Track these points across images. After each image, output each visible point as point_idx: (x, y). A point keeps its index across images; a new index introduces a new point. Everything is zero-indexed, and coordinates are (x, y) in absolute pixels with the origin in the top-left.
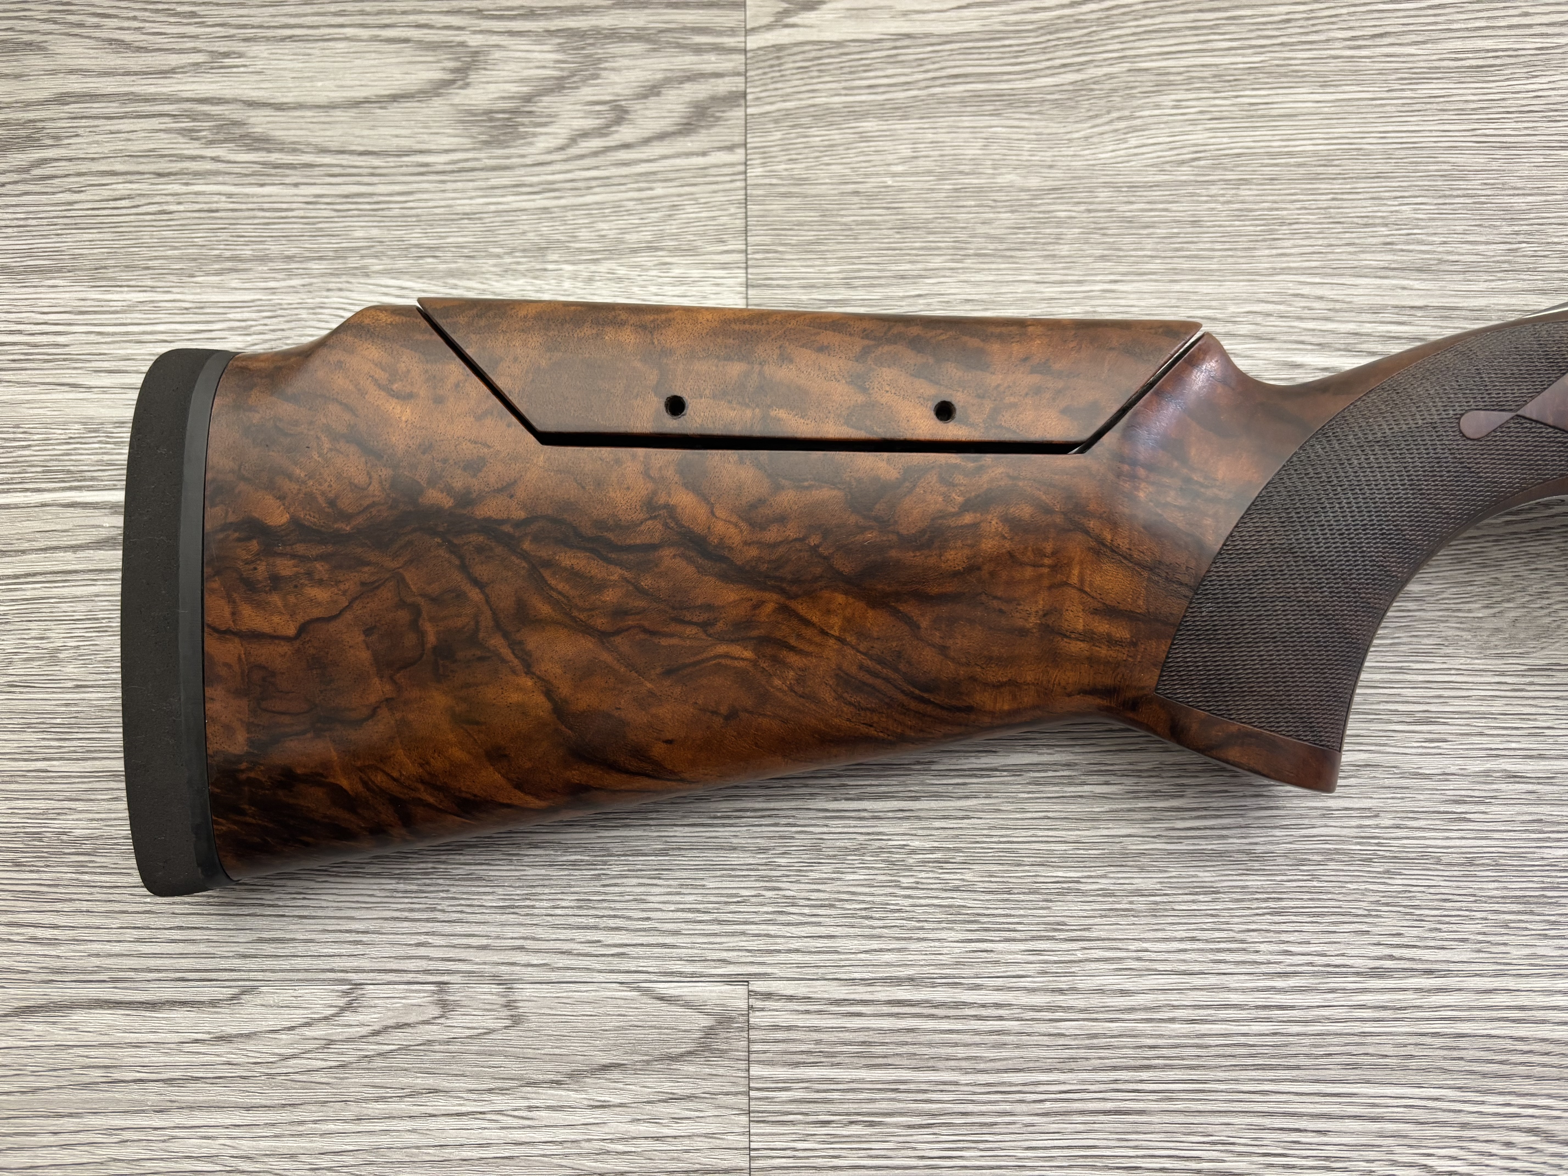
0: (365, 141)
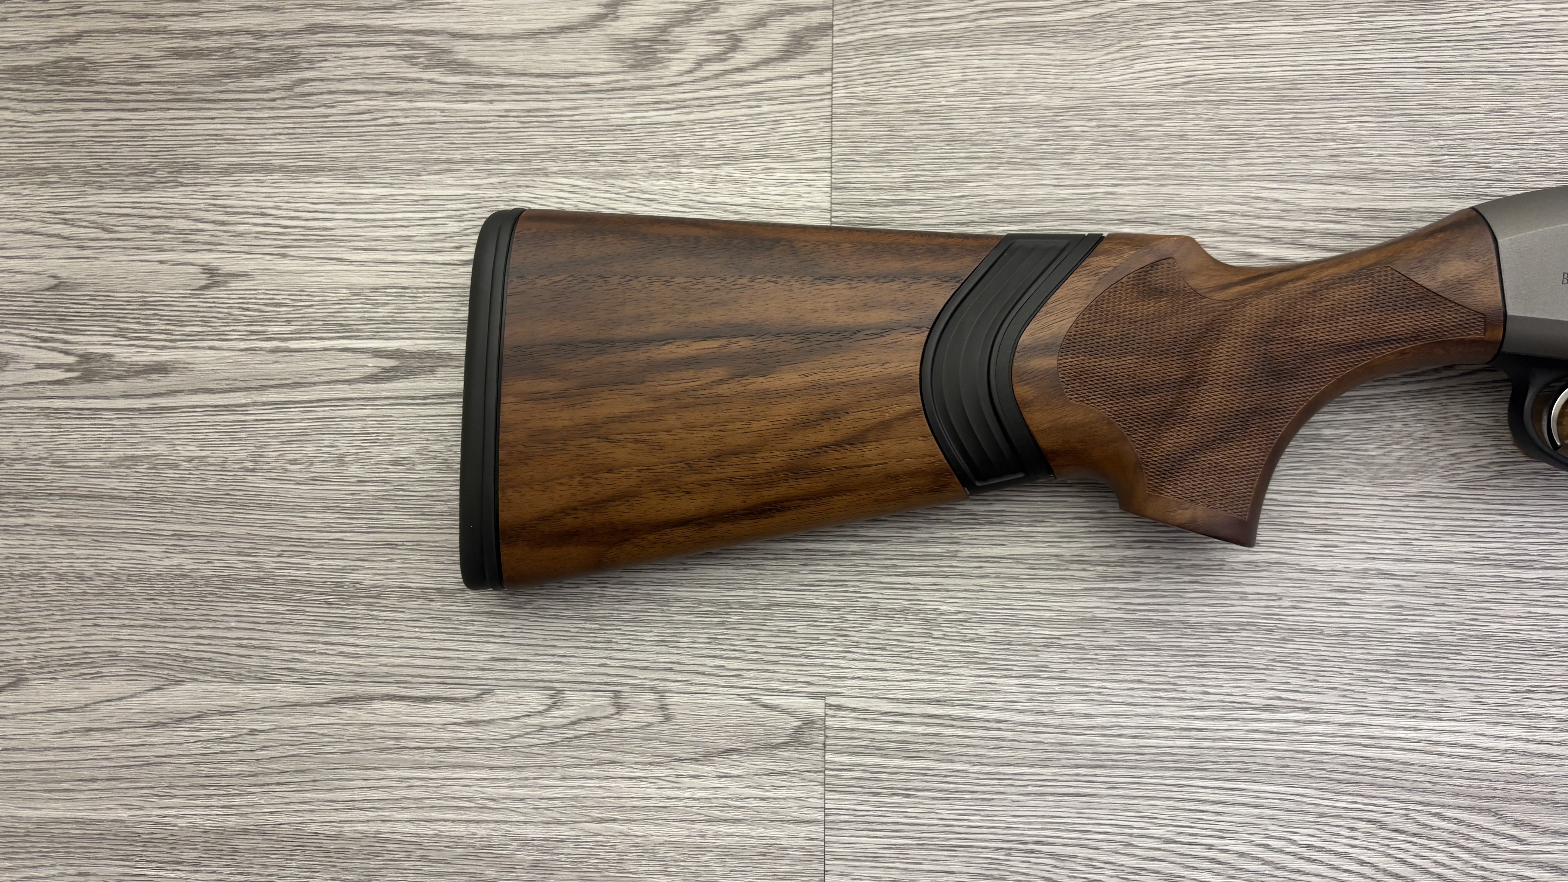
0: (540, 65)
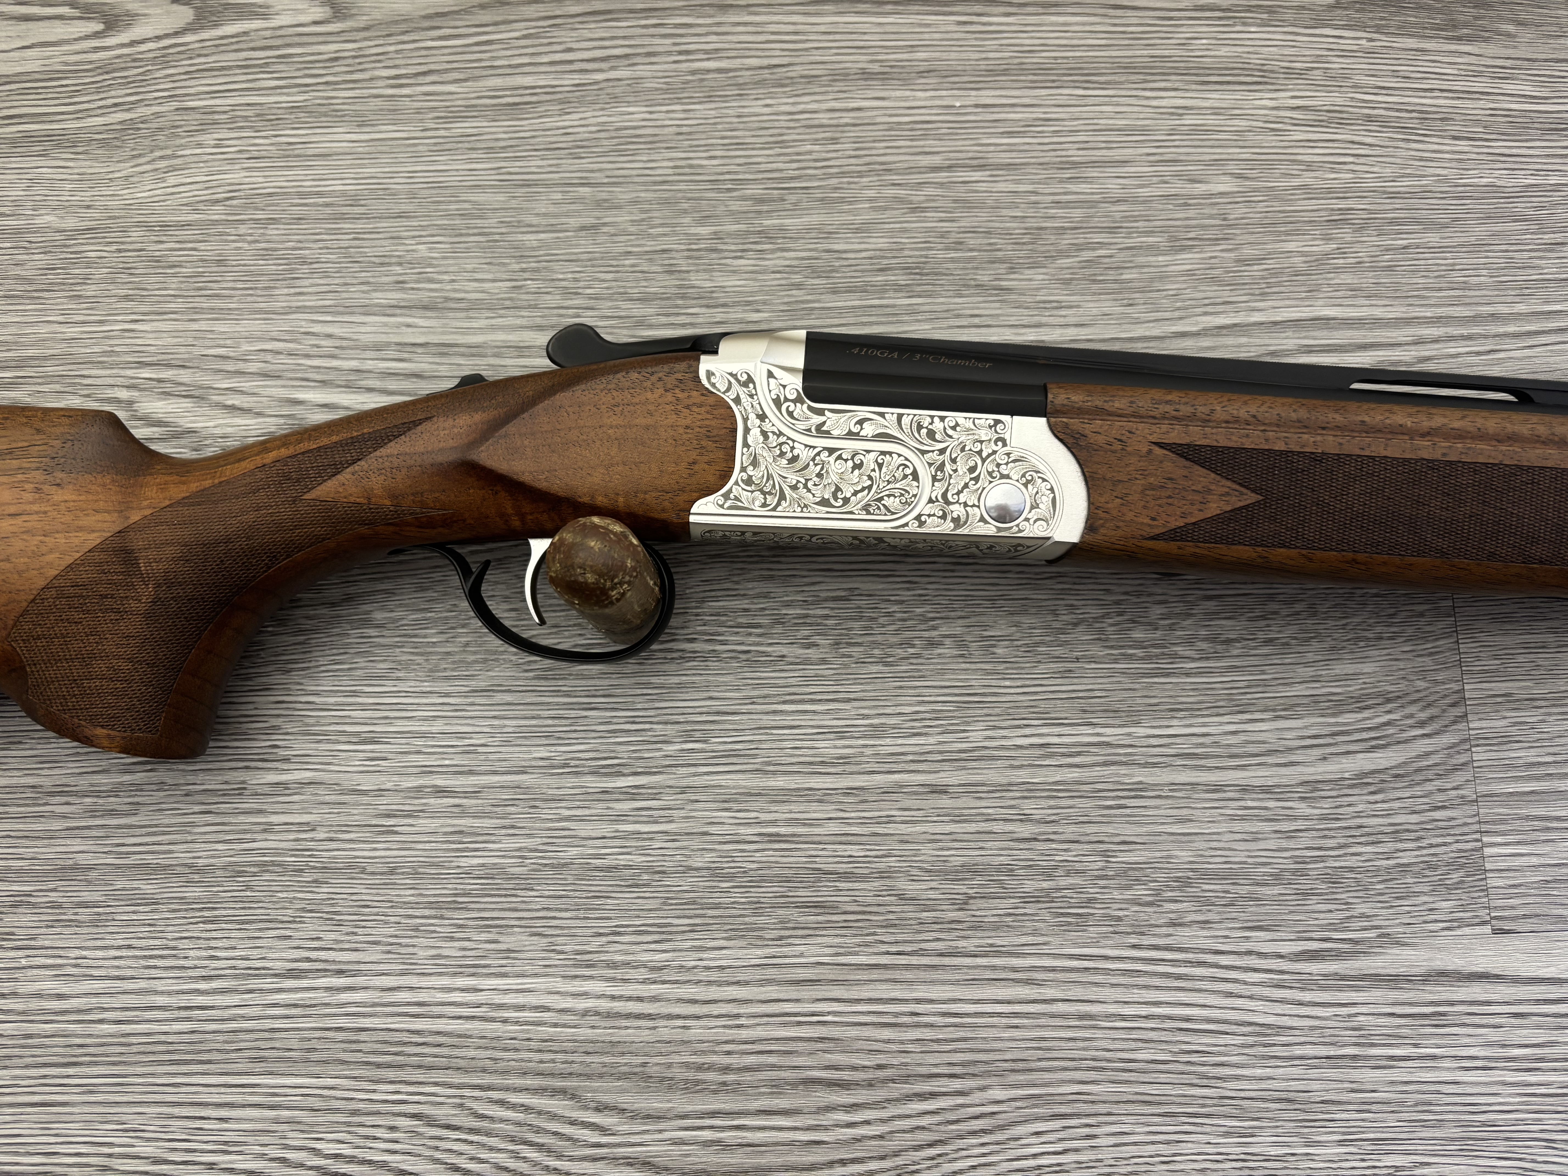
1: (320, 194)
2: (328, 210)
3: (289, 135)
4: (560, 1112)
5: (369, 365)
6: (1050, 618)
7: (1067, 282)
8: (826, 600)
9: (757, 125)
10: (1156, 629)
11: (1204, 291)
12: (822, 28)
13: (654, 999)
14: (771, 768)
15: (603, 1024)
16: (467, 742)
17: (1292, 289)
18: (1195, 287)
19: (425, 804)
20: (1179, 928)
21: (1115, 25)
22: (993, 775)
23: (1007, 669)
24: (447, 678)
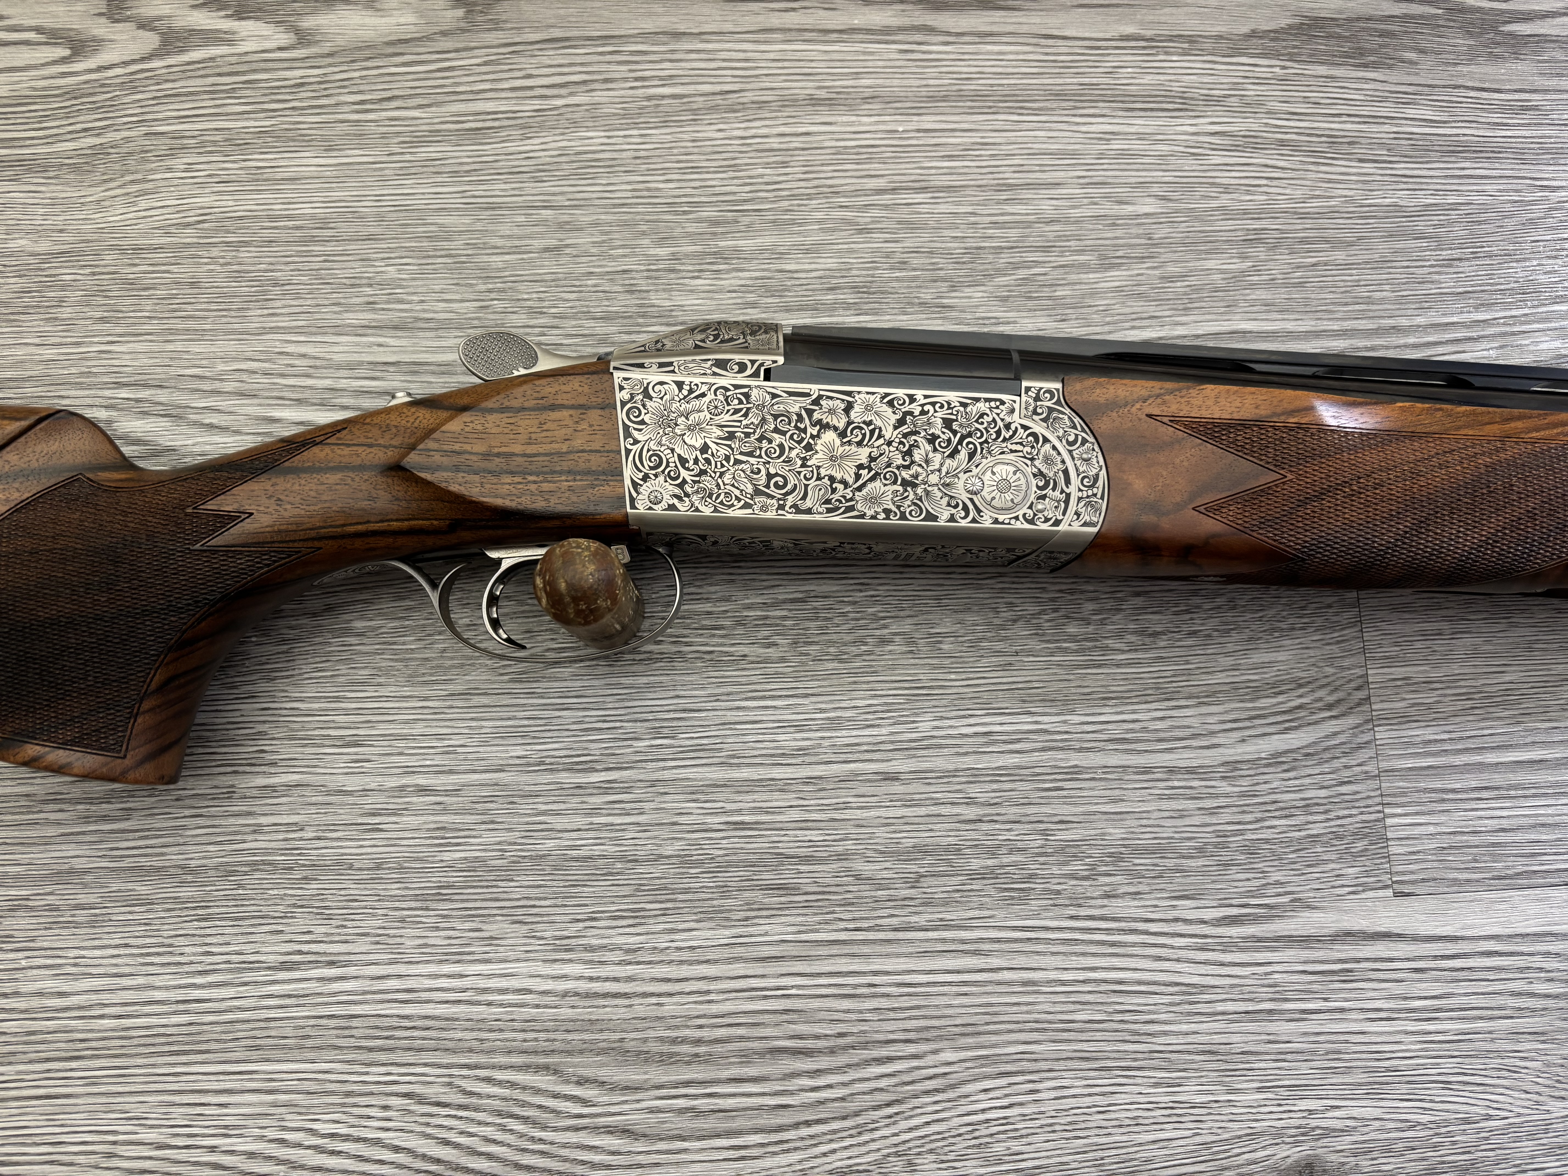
1: (290, 217)
2: (298, 233)
3: (257, 160)
4: (543, 1086)
5: (343, 383)
6: (991, 615)
7: (1004, 299)
8: (784, 601)
9: (710, 149)
10: (1089, 624)
11: (1132, 306)
12: (772, 56)
13: (630, 979)
14: (736, 761)
15: (581, 1004)
16: (447, 743)
17: (1212, 304)
18: (1123, 303)
19: (408, 803)
20: (1113, 900)
21: (1047, 54)
22: (941, 763)
23: (952, 663)
24: (425, 683)
